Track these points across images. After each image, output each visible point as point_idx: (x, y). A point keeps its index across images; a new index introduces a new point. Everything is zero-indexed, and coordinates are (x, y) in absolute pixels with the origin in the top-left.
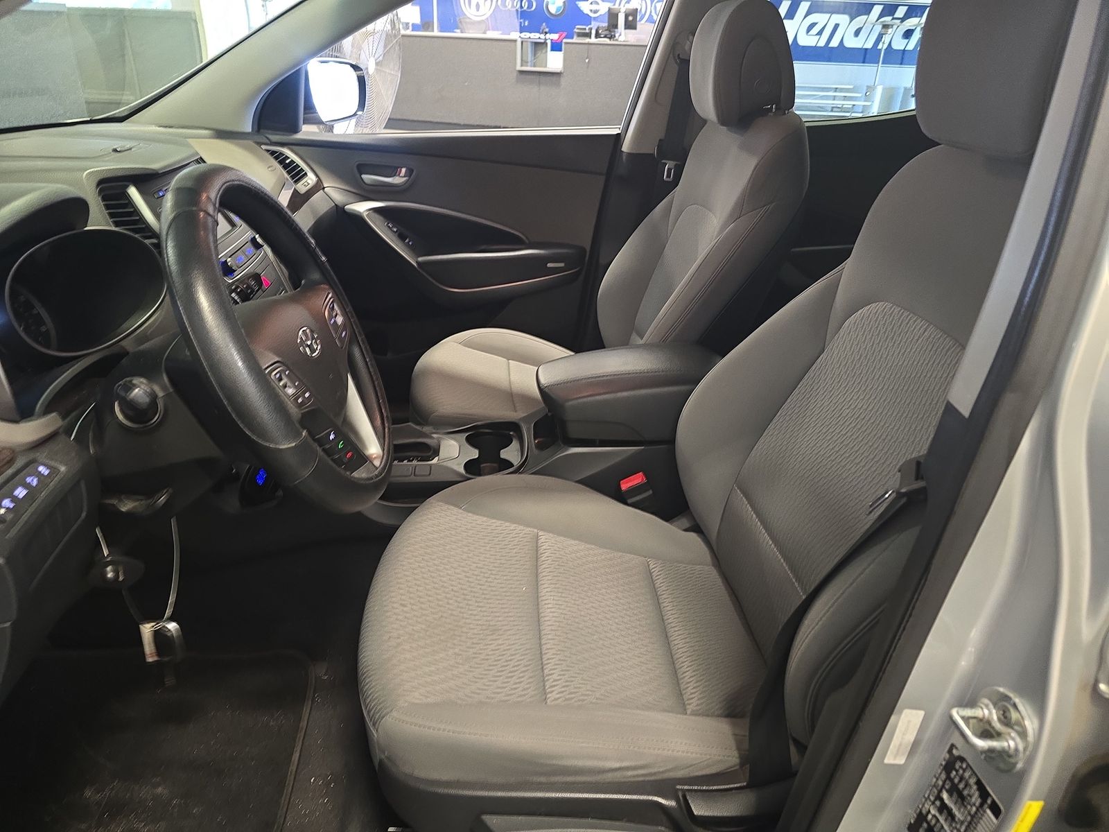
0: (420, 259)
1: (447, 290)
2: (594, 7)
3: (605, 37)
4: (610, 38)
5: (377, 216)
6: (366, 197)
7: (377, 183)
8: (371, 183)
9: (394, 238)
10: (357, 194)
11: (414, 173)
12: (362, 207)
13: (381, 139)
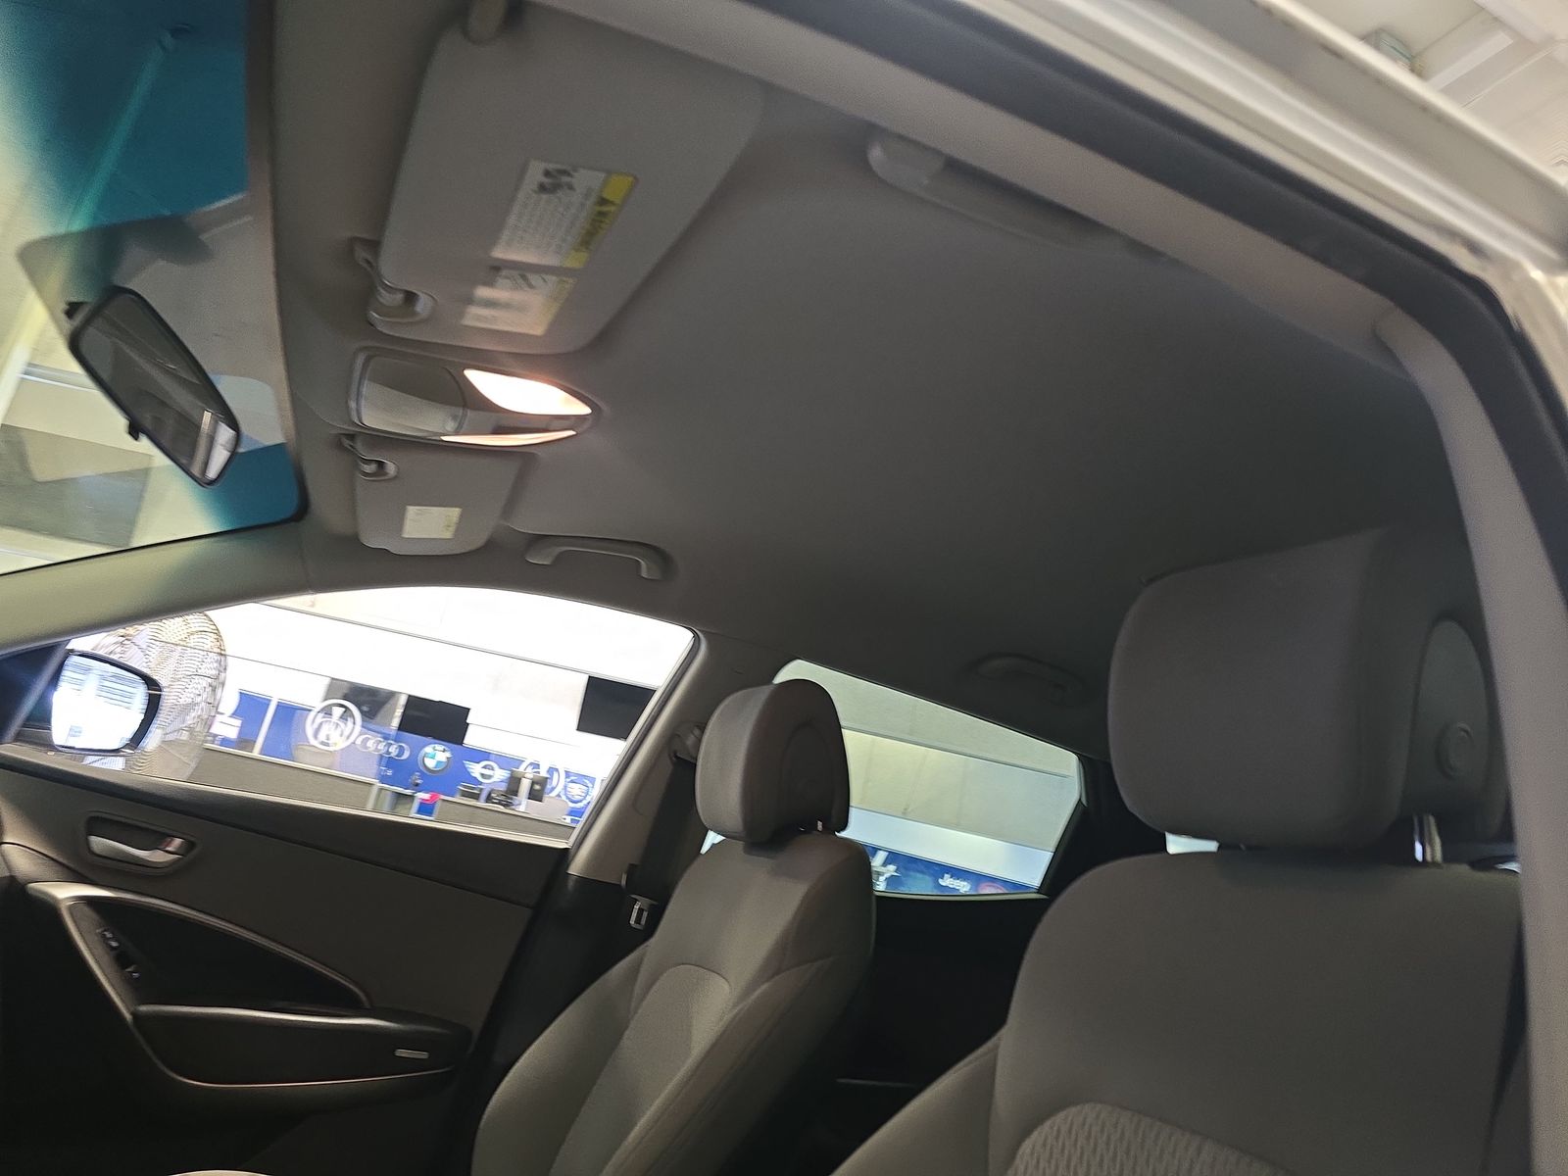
0: (144, 1008)
1: (173, 1079)
2: (487, 772)
3: (499, 803)
4: (506, 806)
5: (87, 910)
6: (82, 876)
7: (112, 855)
8: (104, 854)
9: (106, 959)
10: (68, 868)
11: (195, 852)
12: (65, 893)
13: (156, 784)
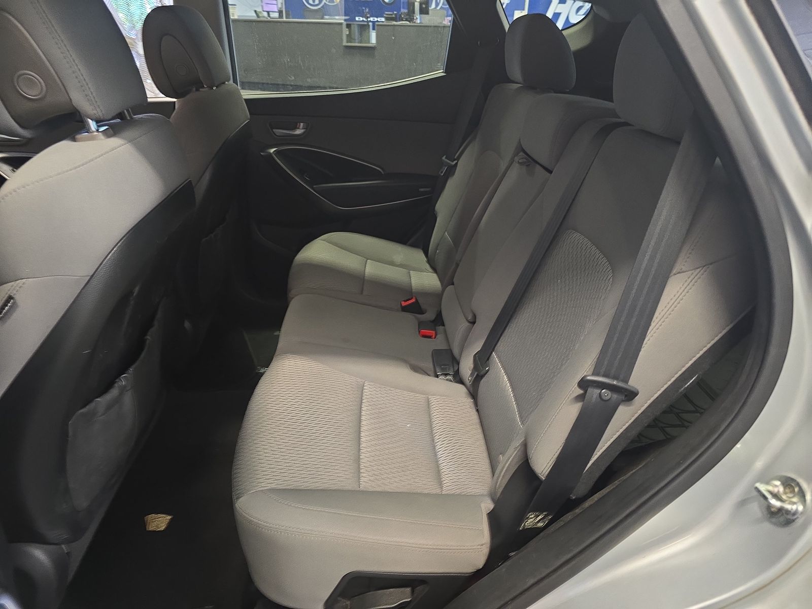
3: (406, 20)
4: (410, 22)
